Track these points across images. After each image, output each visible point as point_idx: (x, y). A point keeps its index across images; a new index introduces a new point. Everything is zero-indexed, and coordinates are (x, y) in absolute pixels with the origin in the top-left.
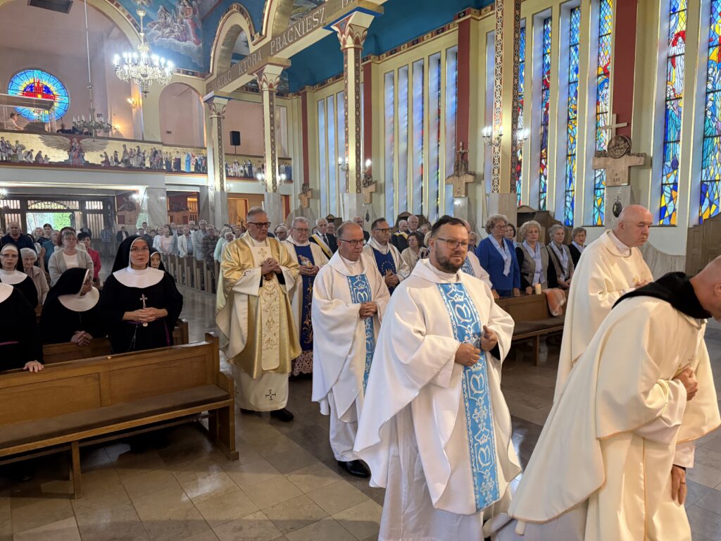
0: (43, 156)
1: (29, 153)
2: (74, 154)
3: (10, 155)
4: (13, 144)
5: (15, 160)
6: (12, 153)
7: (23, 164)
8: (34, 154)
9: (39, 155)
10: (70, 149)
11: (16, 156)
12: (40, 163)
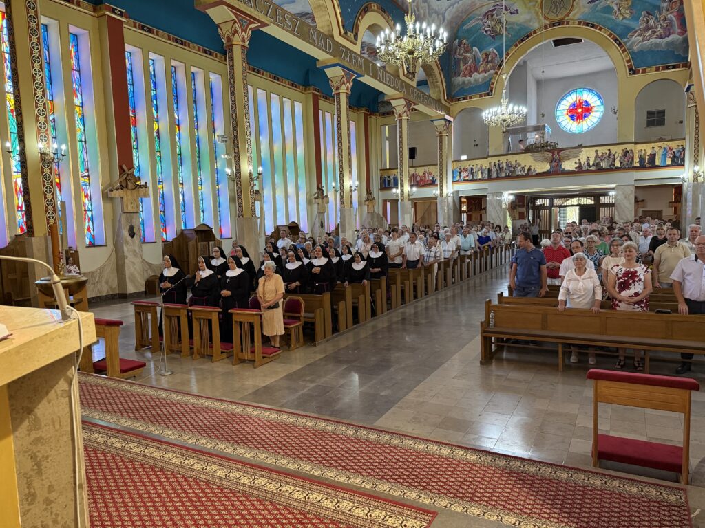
0: (532, 169)
1: (523, 168)
2: (554, 164)
3: (511, 172)
4: (513, 163)
5: (514, 175)
6: (512, 170)
7: (519, 177)
8: (526, 169)
9: (529, 169)
10: (553, 160)
11: (514, 172)
12: (529, 175)
